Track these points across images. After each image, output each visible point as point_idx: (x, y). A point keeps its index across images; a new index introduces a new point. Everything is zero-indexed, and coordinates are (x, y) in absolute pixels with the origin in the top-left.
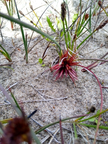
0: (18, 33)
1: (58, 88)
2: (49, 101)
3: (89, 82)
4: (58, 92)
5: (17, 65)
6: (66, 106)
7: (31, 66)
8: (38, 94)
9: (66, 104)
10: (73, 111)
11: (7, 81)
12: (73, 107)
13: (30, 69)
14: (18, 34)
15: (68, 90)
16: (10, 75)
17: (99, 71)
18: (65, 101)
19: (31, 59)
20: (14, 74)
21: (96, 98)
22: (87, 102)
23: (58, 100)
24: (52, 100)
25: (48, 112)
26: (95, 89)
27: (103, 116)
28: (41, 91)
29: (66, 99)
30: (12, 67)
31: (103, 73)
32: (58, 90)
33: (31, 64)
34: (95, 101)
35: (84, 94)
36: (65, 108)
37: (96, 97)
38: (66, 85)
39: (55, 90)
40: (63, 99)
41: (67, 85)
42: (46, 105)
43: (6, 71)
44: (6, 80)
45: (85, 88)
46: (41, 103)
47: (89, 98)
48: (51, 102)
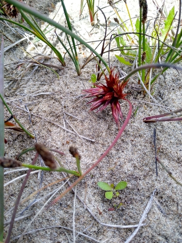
0: (97, 31)
1: (94, 124)
2: (67, 132)
3: (142, 139)
4: (89, 129)
5: (67, 73)
6: (84, 150)
7: (80, 81)
8: (62, 117)
9: (86, 148)
10: (90, 162)
11: (45, 87)
12: (94, 158)
13: (77, 84)
14: (96, 33)
15: (104, 134)
16: (53, 81)
17: (169, 133)
18: (88, 144)
19: (87, 72)
20: (58, 82)
21: (134, 167)
22: (118, 163)
23: (80, 138)
24: (72, 132)
25: (59, 143)
26: (144, 155)
27: (126, 194)
28: (68, 115)
29: (92, 143)
30: (60, 73)
31: (174, 139)
32: (90, 127)
33: (83, 78)
34: (132, 169)
35: (123, 152)
36: (83, 152)
37: (137, 164)
38: (106, 127)
39: (86, 125)
40: (88, 141)
41: (108, 128)
42: (62, 134)
43: (51, 75)
44: (45, 85)
45: (130, 144)
46: (59, 129)
47: (126, 161)
48: (69, 134)
